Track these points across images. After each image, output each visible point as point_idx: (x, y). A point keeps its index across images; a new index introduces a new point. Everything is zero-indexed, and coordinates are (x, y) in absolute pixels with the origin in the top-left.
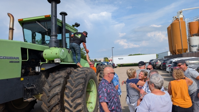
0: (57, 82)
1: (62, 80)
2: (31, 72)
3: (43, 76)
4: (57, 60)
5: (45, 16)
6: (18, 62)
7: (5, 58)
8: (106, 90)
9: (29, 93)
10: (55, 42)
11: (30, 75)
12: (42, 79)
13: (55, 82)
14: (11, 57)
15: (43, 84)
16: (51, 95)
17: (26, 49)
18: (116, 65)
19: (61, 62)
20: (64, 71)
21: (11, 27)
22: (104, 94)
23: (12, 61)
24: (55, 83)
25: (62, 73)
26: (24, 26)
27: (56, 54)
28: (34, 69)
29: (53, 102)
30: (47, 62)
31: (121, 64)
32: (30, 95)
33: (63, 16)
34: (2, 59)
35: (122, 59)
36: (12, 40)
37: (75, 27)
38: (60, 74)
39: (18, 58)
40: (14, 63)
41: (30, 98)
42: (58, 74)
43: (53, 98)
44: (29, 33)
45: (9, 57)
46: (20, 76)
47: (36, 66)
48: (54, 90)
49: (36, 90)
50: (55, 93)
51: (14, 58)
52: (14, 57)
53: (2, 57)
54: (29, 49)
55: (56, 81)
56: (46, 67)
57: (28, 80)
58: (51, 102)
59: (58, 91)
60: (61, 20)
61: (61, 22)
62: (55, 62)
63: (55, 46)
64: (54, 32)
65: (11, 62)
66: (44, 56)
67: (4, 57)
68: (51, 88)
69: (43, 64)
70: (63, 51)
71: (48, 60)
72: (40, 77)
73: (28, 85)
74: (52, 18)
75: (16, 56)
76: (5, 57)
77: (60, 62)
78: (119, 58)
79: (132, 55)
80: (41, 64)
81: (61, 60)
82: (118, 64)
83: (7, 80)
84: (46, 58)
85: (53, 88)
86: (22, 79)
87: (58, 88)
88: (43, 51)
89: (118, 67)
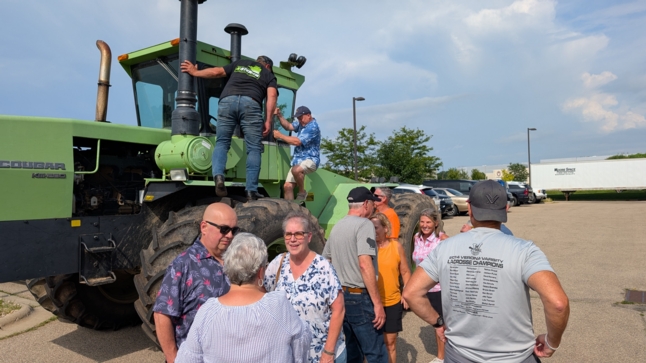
0: (176, 238)
1: (190, 235)
3: (155, 219)
4: (177, 175)
5: (172, 42)
7: (16, 165)
8: (179, 275)
13: (170, 237)
14: (36, 164)
16: (154, 274)
18: (541, 194)
21: (103, 78)
22: (170, 288)
23: (42, 173)
24: (169, 242)
27: (182, 154)
31: (568, 192)
32: (102, 268)
33: (235, 36)
34: (8, 167)
35: (572, 170)
38: (190, 215)
40: (46, 180)
41: (102, 276)
45: (31, 163)
47: (141, 189)
48: (162, 260)
51: (49, 166)
52: (47, 164)
53: (8, 162)
55: (174, 234)
56: (158, 193)
57: (98, 226)
60: (229, 49)
62: (173, 179)
63: (184, 130)
64: (185, 88)
67: (13, 163)
69: (150, 183)
70: (206, 145)
72: (143, 220)
73: (97, 239)
75: (54, 161)
76: (19, 163)
77: (185, 178)
78: (559, 167)
79: (621, 157)
80: (147, 183)
81: (186, 174)
82: (547, 188)
83: (27, 222)
84: (162, 168)
86: (76, 223)
89: (549, 203)
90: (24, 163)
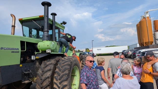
0: (48, 68)
1: (52, 67)
2: (28, 60)
3: (38, 63)
4: (48, 51)
5: (39, 16)
6: (18, 52)
7: (8, 49)
8: (86, 74)
9: (26, 76)
10: (47, 36)
11: (27, 62)
12: (36, 66)
13: (46, 68)
14: (12, 48)
15: (37, 69)
16: (43, 78)
17: (25, 42)
19: (52, 52)
20: (54, 59)
21: (13, 25)
22: (84, 77)
23: (14, 51)
24: (47, 69)
25: (52, 61)
26: (23, 24)
27: (48, 46)
28: (30, 57)
29: (45, 84)
30: (40, 52)
32: (27, 78)
33: (54, 16)
34: (6, 49)
36: (14, 35)
37: (63, 25)
38: (50, 62)
39: (18, 49)
40: (15, 53)
41: (27, 80)
42: (49, 61)
43: (45, 81)
44: (27, 29)
45: (11, 48)
46: (19, 63)
47: (32, 55)
48: (46, 74)
49: (31, 74)
50: (46, 76)
51: (15, 49)
52: (15, 48)
53: (6, 48)
54: (26, 42)
55: (47, 67)
56: (40, 56)
57: (26, 66)
58: (43, 84)
59: (49, 75)
60: (52, 19)
61: (52, 20)
62: (47, 52)
63: (47, 39)
64: (46, 28)
65: (12, 52)
66: (38, 47)
67: (7, 48)
68: (44, 72)
70: (53, 43)
71: (41, 51)
72: (35, 64)
73: (26, 70)
74: (45, 18)
75: (16, 48)
76: (8, 48)
77: (51, 52)
79: (108, 47)
80: (36, 54)
81: (51, 51)
82: (96, 53)
83: (9, 66)
84: (40, 49)
85: (45, 73)
86: (21, 66)
87: (49, 72)
88: (37, 44)
89: (97, 57)
90: (10, 48)
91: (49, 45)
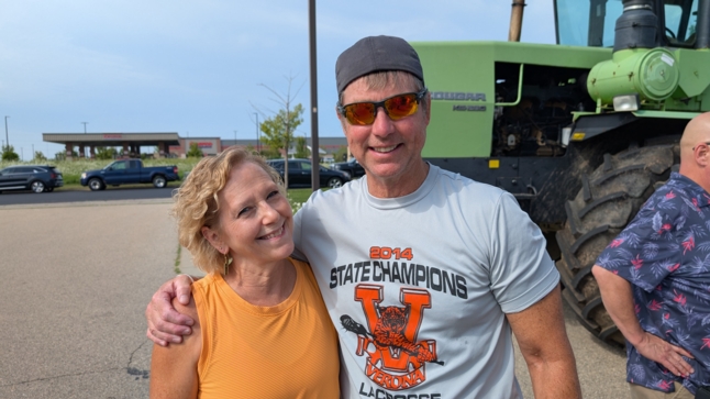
0: (618, 187)
3: (583, 164)
4: (623, 102)
6: (483, 109)
7: (439, 96)
10: (635, 26)
13: (609, 186)
16: (584, 232)
17: (518, 65)
19: (642, 108)
20: (661, 148)
23: (462, 105)
24: (607, 193)
27: (631, 75)
29: (588, 259)
30: (598, 111)
39: (481, 97)
42: (629, 157)
43: (591, 246)
46: (486, 152)
48: (597, 215)
50: (599, 225)
52: (468, 95)
54: (527, 67)
55: (614, 183)
56: (592, 129)
57: (516, 169)
58: (581, 258)
59: (614, 221)
63: (633, 42)
65: (457, 108)
66: (589, 85)
67: (436, 93)
68: (594, 206)
70: (667, 59)
71: (603, 104)
72: (567, 165)
73: (515, 184)
77: (635, 108)
84: (597, 97)
85: (594, 208)
86: (494, 164)
87: (613, 209)
90: (447, 94)
91: (636, 71)
